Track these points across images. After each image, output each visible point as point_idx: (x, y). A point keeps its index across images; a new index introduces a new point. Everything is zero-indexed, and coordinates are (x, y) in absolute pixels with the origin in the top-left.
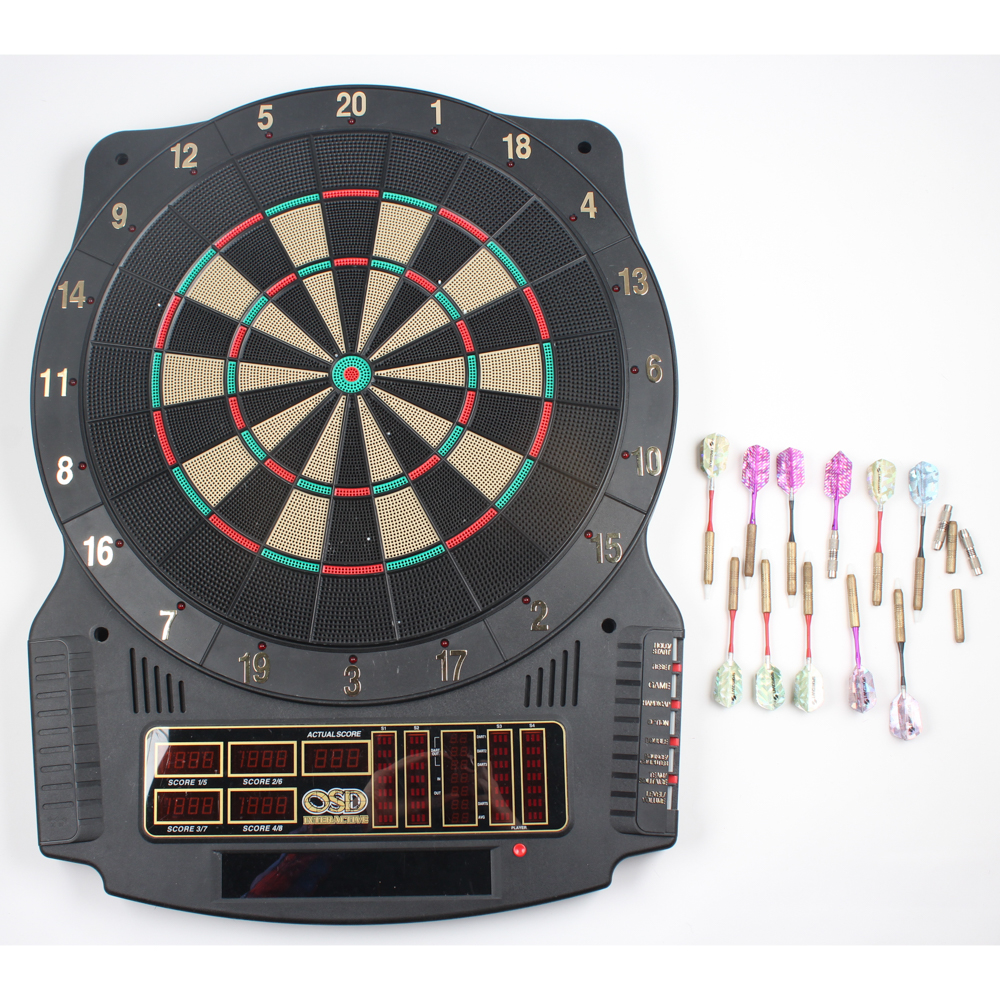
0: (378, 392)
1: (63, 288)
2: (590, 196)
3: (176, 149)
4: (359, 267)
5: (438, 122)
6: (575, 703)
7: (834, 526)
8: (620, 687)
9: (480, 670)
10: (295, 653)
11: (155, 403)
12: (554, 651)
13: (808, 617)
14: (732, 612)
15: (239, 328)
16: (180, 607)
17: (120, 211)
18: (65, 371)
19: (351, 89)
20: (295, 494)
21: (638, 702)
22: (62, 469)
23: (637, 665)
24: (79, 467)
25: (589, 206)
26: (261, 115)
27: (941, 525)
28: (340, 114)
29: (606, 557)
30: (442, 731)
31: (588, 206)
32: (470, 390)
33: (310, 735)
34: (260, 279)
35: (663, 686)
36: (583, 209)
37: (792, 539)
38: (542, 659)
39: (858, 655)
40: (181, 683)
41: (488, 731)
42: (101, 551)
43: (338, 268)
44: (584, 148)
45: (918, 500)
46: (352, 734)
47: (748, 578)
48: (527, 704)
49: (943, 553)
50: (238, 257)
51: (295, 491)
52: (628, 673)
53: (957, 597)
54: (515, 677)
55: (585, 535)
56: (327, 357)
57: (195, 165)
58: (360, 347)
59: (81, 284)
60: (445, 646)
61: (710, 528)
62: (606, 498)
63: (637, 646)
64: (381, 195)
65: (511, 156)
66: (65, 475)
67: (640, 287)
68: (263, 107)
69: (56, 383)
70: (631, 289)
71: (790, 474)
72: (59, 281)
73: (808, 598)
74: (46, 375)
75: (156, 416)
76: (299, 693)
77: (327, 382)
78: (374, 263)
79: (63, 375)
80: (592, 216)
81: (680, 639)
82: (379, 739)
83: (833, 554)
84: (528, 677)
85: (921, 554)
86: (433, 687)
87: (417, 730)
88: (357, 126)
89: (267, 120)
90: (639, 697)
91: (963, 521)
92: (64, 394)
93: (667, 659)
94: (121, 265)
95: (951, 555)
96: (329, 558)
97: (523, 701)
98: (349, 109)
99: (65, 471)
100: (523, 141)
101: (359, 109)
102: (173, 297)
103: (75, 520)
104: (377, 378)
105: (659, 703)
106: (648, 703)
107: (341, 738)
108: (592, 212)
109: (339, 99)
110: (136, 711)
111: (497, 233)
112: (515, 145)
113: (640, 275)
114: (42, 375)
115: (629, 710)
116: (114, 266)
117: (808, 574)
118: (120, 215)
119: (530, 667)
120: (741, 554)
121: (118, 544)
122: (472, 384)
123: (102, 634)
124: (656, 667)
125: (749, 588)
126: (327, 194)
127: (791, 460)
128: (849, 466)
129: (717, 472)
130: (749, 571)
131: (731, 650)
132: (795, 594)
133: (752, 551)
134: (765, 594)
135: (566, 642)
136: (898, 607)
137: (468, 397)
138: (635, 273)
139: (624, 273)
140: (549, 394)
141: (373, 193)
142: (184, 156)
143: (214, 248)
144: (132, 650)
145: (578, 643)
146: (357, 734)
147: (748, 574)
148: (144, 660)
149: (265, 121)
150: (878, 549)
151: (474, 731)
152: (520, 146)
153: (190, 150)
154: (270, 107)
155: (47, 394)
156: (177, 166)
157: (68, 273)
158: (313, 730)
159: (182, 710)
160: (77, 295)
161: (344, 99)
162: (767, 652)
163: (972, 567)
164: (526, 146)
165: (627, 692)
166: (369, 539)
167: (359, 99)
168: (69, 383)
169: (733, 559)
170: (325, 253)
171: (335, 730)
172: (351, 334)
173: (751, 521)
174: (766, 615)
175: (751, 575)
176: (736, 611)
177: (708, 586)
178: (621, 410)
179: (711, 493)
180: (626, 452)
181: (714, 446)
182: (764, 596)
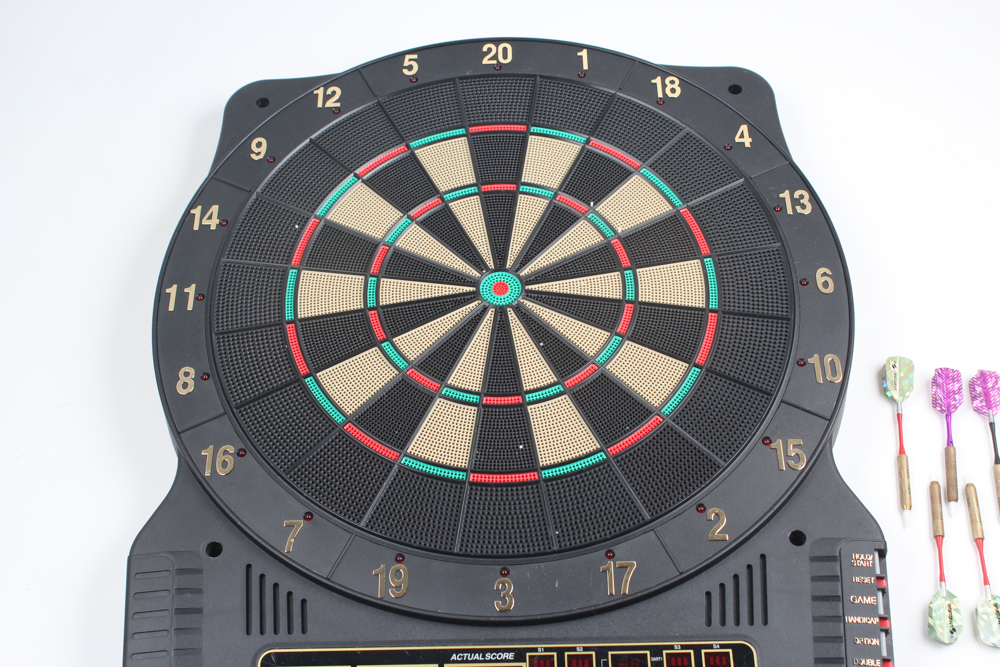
0: (529, 304)
1: (197, 211)
2: (744, 128)
3: (320, 92)
4: (507, 192)
5: (586, 67)
6: (765, 622)
8: (817, 604)
9: (653, 584)
10: (439, 567)
11: (289, 316)
12: (736, 564)
14: (938, 538)
15: (381, 248)
16: (308, 517)
17: (259, 145)
18: (194, 286)
19: (497, 41)
20: (438, 402)
21: (840, 619)
22: (182, 379)
23: (834, 578)
24: (202, 377)
25: (744, 136)
26: (406, 63)
28: (485, 61)
29: (787, 464)
30: (610, 653)
31: (742, 136)
32: (629, 302)
33: (454, 657)
34: (403, 204)
35: (869, 600)
36: (737, 140)
37: (998, 461)
38: (723, 573)
40: (304, 602)
41: (665, 652)
42: (220, 460)
43: (485, 193)
44: (735, 89)
46: (504, 656)
47: (952, 503)
48: (709, 623)
50: (380, 184)
51: (439, 400)
52: (825, 588)
54: (694, 592)
55: (763, 442)
56: (474, 273)
57: (338, 105)
58: (509, 264)
59: (215, 209)
60: (610, 558)
61: (902, 451)
62: (783, 404)
63: (833, 559)
64: (528, 129)
65: (660, 95)
66: (185, 385)
67: (803, 207)
68: (408, 57)
69: (182, 298)
70: (794, 210)
71: (987, 395)
72: (192, 205)
74: (173, 291)
75: (290, 328)
76: (442, 610)
77: (475, 296)
78: (522, 188)
79: (191, 290)
80: (748, 145)
81: (882, 554)
82: (535, 662)
84: (708, 594)
86: (599, 602)
87: (580, 652)
88: (503, 71)
89: (412, 67)
90: (841, 614)
92: (190, 307)
93: (870, 571)
94: (259, 190)
96: (476, 466)
97: (703, 620)
98: (495, 57)
99: (186, 380)
100: (672, 82)
101: (505, 57)
102: (312, 220)
103: (193, 430)
104: (528, 291)
105: (865, 620)
106: (850, 619)
107: (490, 661)
108: (747, 141)
109: (485, 49)
110: (248, 632)
111: (650, 161)
112: (664, 86)
113: (802, 197)
114: (168, 291)
115: (829, 629)
116: (250, 192)
118: (259, 149)
119: (709, 581)
120: (940, 478)
121: (241, 453)
122: (630, 296)
123: (215, 549)
124: (858, 579)
125: (955, 516)
126: (473, 129)
127: (985, 381)
129: (903, 393)
130: (953, 495)
131: (942, 578)
133: (953, 474)
134: (974, 519)
135: (749, 555)
137: (628, 309)
138: (797, 195)
139: (786, 195)
140: (714, 305)
141: (522, 128)
142: (326, 98)
143: (356, 175)
144: (249, 567)
145: (763, 557)
146: (510, 656)
147: (951, 496)
148: (262, 576)
149: (410, 68)
151: (648, 652)
152: (670, 86)
153: (334, 93)
154: (415, 56)
155: (171, 308)
156: (320, 105)
157: (202, 198)
158: (457, 652)
159: (304, 631)
160: (210, 218)
161: (490, 50)
162: (986, 582)
164: (676, 86)
165: (825, 609)
166: (521, 447)
167: (505, 49)
168: (196, 299)
169: (932, 483)
170: (473, 180)
171: (484, 652)
172: (500, 253)
173: (948, 444)
174: (979, 542)
175: (956, 500)
176: (943, 537)
177: (907, 512)
178: (792, 320)
179: (899, 416)
180: (802, 360)
181: (897, 369)
182: (973, 521)
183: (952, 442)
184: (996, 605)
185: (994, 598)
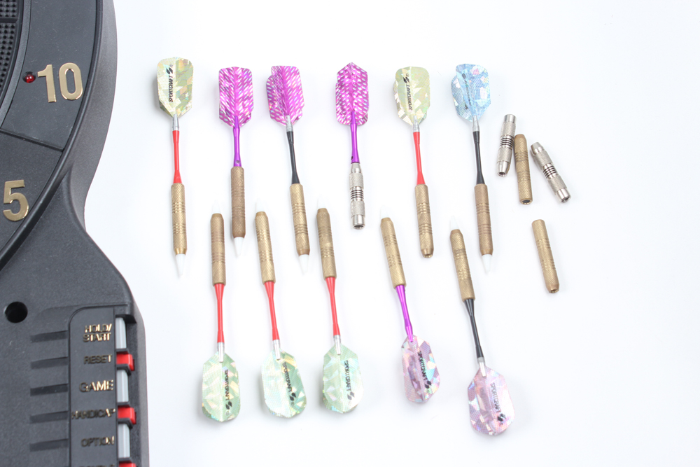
7: (355, 159)
8: (36, 399)
13: (330, 280)
14: (219, 287)
27: (503, 141)
37: (295, 179)
39: (408, 323)
45: (467, 115)
47: (238, 239)
49: (511, 178)
53: (540, 232)
61: (177, 179)
71: (284, 97)
73: (327, 255)
83: (357, 194)
85: (480, 179)
91: (532, 134)
95: (524, 178)
115: (51, 431)
117: (323, 224)
120: (224, 208)
125: (241, 254)
127: (283, 80)
128: (364, 76)
130: (239, 229)
131: (220, 338)
132: (308, 252)
133: (241, 202)
134: (265, 256)
136: (458, 252)
147: (238, 232)
150: (420, 180)
162: (275, 335)
163: (555, 191)
165: (47, 404)
169: (214, 216)
173: (235, 165)
174: (269, 285)
175: (243, 235)
176: (223, 284)
177: (180, 257)
178: (18, 22)
179: (175, 135)
180: (30, 73)
181: (173, 75)
182: (262, 260)
183: (239, 161)
184: (285, 365)
185: (283, 355)
